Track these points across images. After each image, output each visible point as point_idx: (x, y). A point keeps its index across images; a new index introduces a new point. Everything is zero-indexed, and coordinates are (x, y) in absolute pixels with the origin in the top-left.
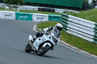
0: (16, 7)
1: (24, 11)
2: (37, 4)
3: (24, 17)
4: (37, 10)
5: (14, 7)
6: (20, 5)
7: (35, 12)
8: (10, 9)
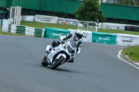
0: (94, 25)
1: (104, 31)
2: (124, 20)
3: (104, 39)
4: (124, 29)
5: (90, 24)
6: (98, 22)
7: (120, 32)
8: (85, 27)
